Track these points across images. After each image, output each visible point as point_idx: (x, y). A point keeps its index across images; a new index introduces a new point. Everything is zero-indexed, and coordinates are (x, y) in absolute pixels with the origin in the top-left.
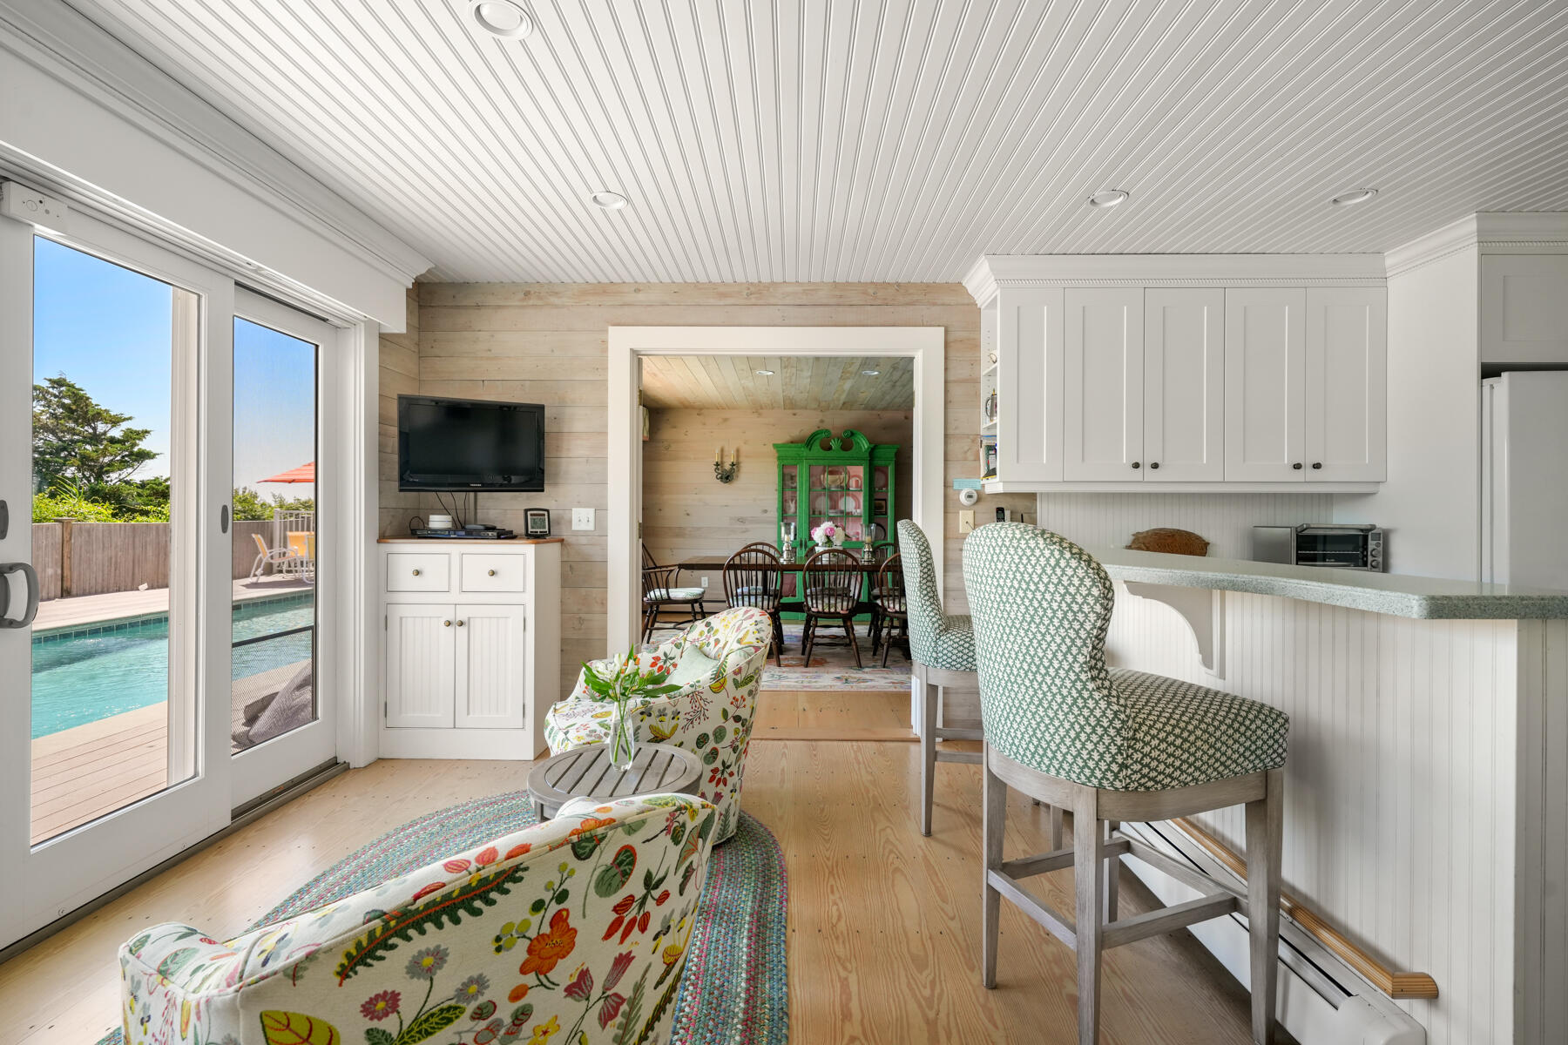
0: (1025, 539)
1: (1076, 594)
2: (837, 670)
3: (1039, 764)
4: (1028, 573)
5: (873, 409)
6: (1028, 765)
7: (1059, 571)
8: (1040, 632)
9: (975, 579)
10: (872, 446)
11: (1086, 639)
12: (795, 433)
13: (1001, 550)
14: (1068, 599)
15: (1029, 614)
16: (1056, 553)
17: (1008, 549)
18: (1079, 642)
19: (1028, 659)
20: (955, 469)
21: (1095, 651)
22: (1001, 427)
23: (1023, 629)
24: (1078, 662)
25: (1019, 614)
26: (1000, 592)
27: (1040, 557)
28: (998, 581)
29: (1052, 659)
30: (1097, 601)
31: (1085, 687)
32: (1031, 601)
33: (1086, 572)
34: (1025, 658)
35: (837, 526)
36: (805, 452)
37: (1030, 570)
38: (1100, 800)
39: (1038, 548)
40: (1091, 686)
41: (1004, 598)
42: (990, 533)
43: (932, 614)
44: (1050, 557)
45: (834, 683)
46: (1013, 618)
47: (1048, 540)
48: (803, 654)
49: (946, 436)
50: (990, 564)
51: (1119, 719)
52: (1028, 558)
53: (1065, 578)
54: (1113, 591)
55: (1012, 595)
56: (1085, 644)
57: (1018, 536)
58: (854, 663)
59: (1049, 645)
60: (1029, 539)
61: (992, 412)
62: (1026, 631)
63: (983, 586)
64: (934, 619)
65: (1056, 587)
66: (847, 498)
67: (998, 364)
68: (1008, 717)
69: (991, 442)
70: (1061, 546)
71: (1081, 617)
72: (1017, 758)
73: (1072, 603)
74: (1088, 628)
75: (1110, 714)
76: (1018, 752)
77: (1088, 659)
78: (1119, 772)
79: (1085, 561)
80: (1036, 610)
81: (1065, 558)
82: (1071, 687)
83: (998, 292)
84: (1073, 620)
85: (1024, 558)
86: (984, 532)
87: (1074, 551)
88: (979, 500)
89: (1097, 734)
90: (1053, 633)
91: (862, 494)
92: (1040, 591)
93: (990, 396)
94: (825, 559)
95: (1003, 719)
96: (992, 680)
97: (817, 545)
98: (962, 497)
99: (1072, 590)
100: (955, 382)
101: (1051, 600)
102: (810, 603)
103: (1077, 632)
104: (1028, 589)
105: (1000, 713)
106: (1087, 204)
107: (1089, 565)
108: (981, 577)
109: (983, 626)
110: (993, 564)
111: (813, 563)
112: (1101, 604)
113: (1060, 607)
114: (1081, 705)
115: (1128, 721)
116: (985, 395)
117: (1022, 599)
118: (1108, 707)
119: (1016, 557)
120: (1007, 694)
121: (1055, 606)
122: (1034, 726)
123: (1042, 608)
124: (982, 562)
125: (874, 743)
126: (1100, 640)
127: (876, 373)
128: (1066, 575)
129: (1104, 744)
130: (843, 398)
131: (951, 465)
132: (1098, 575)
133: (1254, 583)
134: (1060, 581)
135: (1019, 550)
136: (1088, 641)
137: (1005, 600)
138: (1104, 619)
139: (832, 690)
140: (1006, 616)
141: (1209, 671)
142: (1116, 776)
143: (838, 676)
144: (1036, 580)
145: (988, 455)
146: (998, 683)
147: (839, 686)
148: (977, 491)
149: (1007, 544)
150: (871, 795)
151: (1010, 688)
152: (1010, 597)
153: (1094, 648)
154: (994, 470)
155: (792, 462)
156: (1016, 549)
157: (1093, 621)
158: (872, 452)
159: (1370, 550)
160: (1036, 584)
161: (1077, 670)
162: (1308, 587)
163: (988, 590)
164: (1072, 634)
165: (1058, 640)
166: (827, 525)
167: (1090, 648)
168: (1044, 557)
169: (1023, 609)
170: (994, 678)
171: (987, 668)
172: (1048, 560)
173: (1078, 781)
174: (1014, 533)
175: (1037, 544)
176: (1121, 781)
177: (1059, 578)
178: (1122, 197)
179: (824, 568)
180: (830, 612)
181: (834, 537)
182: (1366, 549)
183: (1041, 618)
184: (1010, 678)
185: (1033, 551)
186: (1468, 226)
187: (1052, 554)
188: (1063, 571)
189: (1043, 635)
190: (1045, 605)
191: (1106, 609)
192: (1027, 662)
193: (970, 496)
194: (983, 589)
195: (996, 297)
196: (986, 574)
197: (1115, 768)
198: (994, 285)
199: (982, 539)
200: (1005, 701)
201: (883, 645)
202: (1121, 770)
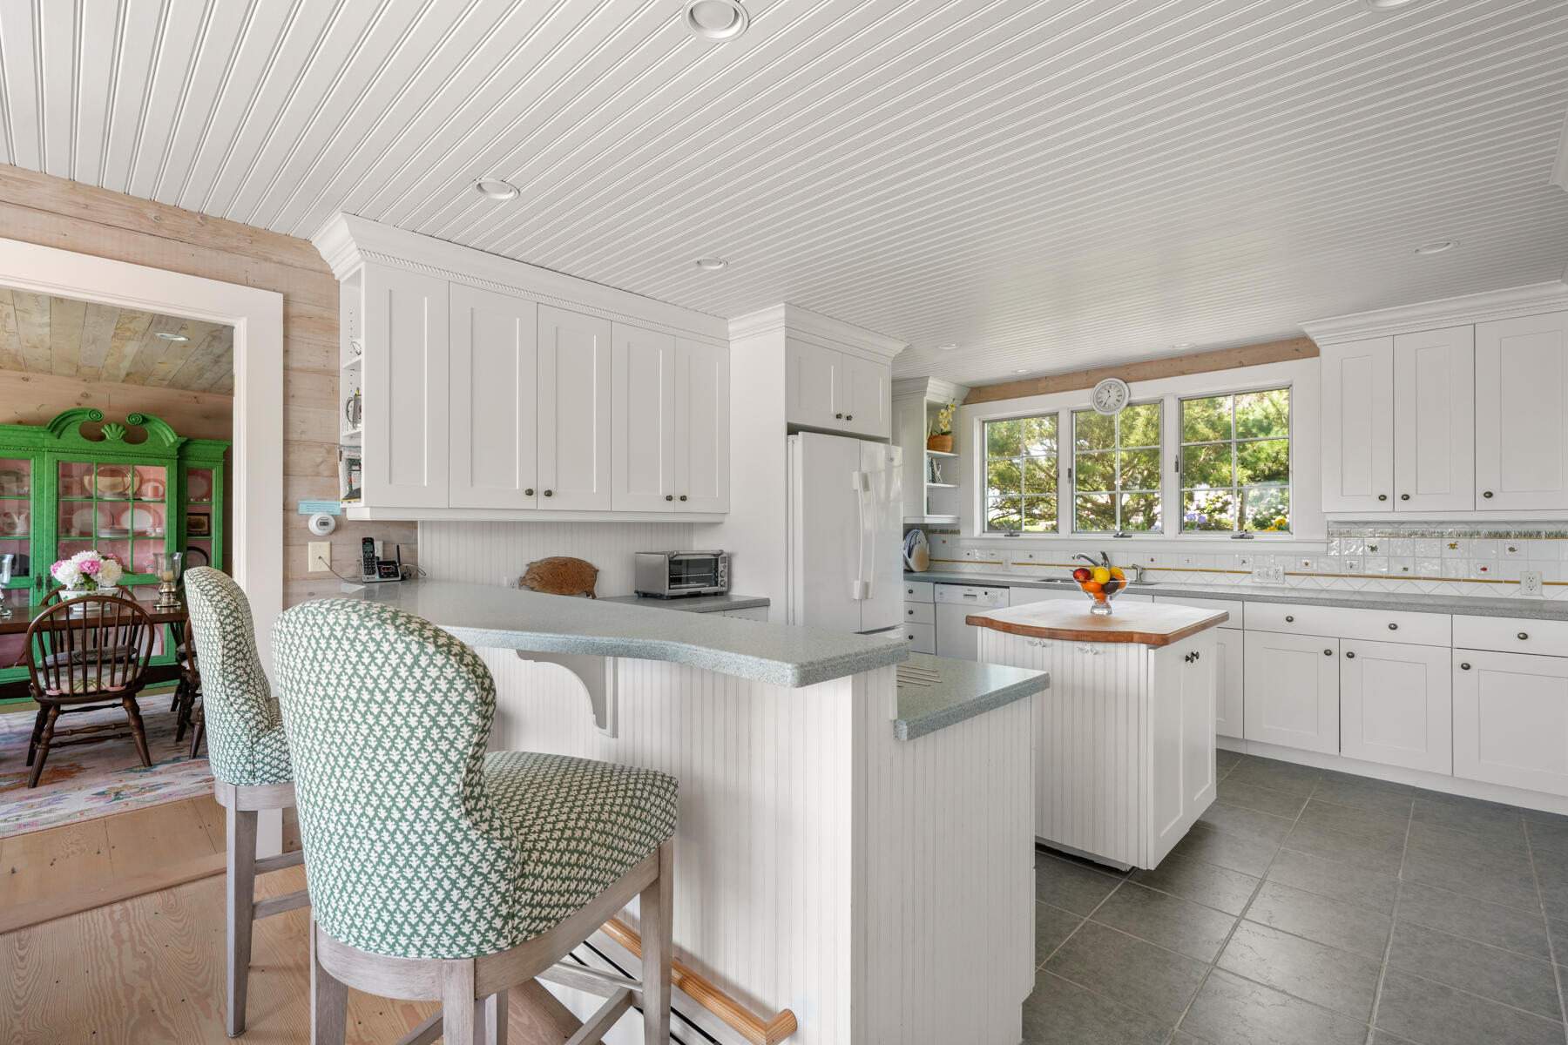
0: (366, 627)
1: (443, 702)
2: (100, 780)
3: (392, 947)
4: (372, 677)
5: (185, 388)
6: (376, 951)
7: (418, 673)
8: (391, 761)
9: (289, 686)
10: (183, 440)
11: (458, 762)
12: (28, 408)
13: (328, 643)
14: (432, 710)
15: (374, 736)
16: (414, 647)
17: (339, 643)
18: (448, 768)
19: (374, 801)
20: (299, 488)
21: (471, 776)
22: (366, 436)
23: (366, 758)
24: (447, 795)
25: (359, 737)
26: (328, 706)
27: (389, 653)
28: (325, 690)
29: (410, 796)
30: (472, 709)
31: (457, 828)
32: (377, 717)
33: (457, 671)
34: (369, 800)
35: (105, 558)
36: (48, 440)
37: (375, 673)
38: (477, 974)
39: (387, 640)
40: (465, 824)
41: (335, 715)
42: (310, 617)
43: (245, 708)
44: (405, 653)
45: (90, 805)
46: (349, 743)
47: (402, 627)
48: (30, 762)
49: (286, 442)
50: (311, 664)
51: (503, 858)
52: (371, 655)
53: (427, 682)
54: (494, 691)
55: (347, 710)
56: (457, 769)
57: (355, 623)
58: (137, 761)
59: (405, 777)
60: (373, 627)
61: (355, 418)
62: (370, 762)
63: (301, 696)
64: (248, 716)
65: (414, 695)
66: (137, 512)
67: (362, 357)
68: (344, 887)
69: (353, 455)
70: (421, 636)
71: (450, 733)
72: (359, 944)
73: (437, 715)
74: (461, 747)
75: (491, 855)
76: (360, 936)
77: (461, 788)
78: (503, 927)
79: (455, 655)
80: (384, 729)
81: (426, 654)
82: (438, 831)
83: (362, 265)
84: (440, 739)
85: (366, 655)
86: (301, 615)
87: (441, 641)
88: (337, 528)
89: (474, 886)
90: (410, 759)
91: (165, 506)
92: (390, 702)
93: (352, 395)
94: (77, 611)
95: (336, 891)
96: (320, 836)
97: (64, 588)
98: (313, 525)
99: (438, 697)
100: (301, 370)
101: (408, 714)
102: (43, 684)
103: (445, 755)
104: (372, 700)
105: (332, 883)
106: (472, 188)
107: (461, 660)
108: (298, 683)
109: (303, 756)
110: (316, 664)
111: (48, 619)
112: (478, 713)
113: (420, 723)
114: (451, 854)
115: (514, 857)
116: (345, 394)
117: (364, 715)
118: (489, 846)
119: (353, 654)
120: (343, 855)
121: (413, 721)
122: (384, 896)
123: (394, 726)
124: (298, 661)
125: (157, 896)
126: (477, 759)
127: (183, 339)
128: (429, 677)
129: (483, 896)
130: (125, 366)
131: (294, 481)
132: (474, 672)
133: (648, 648)
134: (420, 686)
135: (358, 644)
136: (461, 764)
137: (336, 718)
138: (483, 731)
139: (84, 818)
140: (338, 741)
141: (603, 731)
142: (500, 933)
143: (101, 789)
144: (384, 686)
145: (350, 471)
146: (328, 839)
147: (101, 807)
148: (335, 517)
149: (339, 635)
150: (136, 999)
151: (346, 845)
152: (344, 713)
153: (469, 771)
154: (359, 490)
155: (26, 455)
156: (352, 643)
157: (467, 737)
158: (182, 450)
159: (719, 571)
160: (384, 693)
161: (446, 806)
162: (698, 653)
163: (310, 703)
164: (438, 758)
165: (418, 768)
166: (83, 557)
167: (464, 773)
168: (396, 653)
169: (364, 729)
170: (323, 832)
171: (312, 817)
172: (401, 657)
173: (450, 956)
174: (349, 619)
175: (385, 634)
176: (506, 937)
177: (418, 682)
178: (512, 194)
179: (72, 626)
180: (86, 693)
181: (100, 575)
182: (717, 571)
183: (393, 741)
184: (346, 831)
185: (378, 644)
186: (778, 313)
187: (408, 648)
188: (425, 671)
189: (396, 765)
190: (398, 721)
191: (484, 717)
192: (372, 806)
193: (324, 523)
194: (302, 701)
195: (359, 272)
196: (306, 678)
197: (498, 923)
198: (356, 256)
199: (298, 626)
200: (340, 865)
201: (193, 725)
202: (506, 923)
